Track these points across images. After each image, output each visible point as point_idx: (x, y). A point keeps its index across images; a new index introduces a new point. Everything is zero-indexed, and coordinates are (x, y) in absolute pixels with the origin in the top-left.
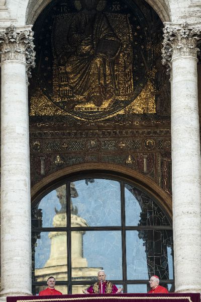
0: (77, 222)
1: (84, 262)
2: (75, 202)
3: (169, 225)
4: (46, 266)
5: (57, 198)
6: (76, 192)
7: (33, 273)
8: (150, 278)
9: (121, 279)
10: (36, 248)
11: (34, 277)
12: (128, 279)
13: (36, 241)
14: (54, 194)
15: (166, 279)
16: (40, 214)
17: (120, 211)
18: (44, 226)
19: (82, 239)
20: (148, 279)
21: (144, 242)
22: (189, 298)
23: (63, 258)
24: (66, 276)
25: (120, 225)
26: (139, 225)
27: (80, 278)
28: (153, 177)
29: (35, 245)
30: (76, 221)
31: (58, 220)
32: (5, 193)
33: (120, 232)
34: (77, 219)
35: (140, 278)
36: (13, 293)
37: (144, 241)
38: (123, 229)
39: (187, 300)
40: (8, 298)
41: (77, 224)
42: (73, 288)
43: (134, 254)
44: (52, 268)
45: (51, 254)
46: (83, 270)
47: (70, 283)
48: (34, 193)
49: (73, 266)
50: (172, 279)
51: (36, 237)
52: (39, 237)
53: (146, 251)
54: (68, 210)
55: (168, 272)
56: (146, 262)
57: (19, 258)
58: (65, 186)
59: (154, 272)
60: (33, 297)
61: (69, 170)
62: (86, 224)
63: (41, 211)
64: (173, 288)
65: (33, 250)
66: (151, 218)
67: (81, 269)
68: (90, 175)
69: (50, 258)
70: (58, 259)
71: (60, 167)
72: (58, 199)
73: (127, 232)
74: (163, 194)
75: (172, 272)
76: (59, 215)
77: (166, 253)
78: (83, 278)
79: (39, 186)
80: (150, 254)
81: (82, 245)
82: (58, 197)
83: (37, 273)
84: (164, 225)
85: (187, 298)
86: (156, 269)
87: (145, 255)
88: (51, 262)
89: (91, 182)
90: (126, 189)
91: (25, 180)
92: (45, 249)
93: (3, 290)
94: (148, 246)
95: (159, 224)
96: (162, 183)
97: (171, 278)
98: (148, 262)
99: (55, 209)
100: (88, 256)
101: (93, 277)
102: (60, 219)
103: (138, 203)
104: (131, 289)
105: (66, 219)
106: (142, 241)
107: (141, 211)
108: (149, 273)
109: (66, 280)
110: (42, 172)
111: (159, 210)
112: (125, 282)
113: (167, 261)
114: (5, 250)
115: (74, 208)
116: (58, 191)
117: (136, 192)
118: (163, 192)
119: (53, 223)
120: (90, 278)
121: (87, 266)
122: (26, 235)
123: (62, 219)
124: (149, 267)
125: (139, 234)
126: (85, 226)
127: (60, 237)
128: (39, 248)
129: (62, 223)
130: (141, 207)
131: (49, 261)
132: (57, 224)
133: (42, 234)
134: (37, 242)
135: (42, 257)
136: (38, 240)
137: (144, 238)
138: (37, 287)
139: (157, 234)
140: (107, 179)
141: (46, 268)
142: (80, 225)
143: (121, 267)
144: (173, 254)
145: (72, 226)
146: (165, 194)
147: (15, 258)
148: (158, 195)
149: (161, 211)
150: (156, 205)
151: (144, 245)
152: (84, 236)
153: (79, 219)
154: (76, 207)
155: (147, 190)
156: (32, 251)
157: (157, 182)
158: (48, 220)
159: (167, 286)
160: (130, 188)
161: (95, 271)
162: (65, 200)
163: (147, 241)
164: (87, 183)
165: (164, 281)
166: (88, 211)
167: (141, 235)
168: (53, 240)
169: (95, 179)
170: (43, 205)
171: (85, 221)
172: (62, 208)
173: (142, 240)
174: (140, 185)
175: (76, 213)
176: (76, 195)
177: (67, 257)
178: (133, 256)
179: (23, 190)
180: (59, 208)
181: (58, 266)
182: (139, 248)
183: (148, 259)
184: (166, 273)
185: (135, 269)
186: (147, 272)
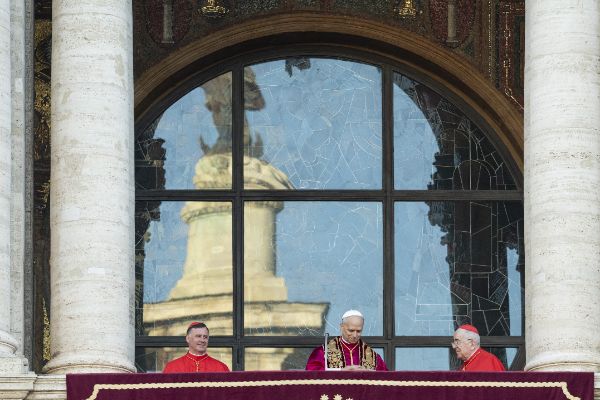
0: (260, 177)
1: (277, 287)
2: (256, 123)
3: (514, 187)
4: (173, 294)
5: (205, 109)
6: (260, 95)
7: (139, 313)
9: (380, 333)
10: (147, 246)
11: (140, 325)
12: (398, 333)
13: (147, 225)
14: (197, 98)
15: (503, 334)
16: (160, 154)
17: (379, 148)
18: (168, 186)
19: (275, 225)
21: (444, 234)
22: (563, 385)
23: (220, 276)
24: (228, 323)
25: (378, 185)
26: (430, 186)
27: (267, 330)
28: (473, 55)
29: (145, 236)
30: (257, 174)
31: (210, 172)
32: (62, 90)
33: (378, 206)
34: (259, 170)
35: (430, 333)
36: (83, 365)
37: (443, 230)
38: (388, 196)
39: (559, 390)
40: (70, 379)
41: (261, 182)
42: (247, 358)
43: (416, 266)
44: (191, 302)
45: (189, 263)
46: (275, 308)
47: (240, 341)
48: (144, 93)
49: (248, 297)
50: (519, 334)
51: (147, 215)
52: (156, 217)
53: (449, 259)
54: (237, 144)
55: (507, 315)
56: (448, 289)
57: (101, 271)
58: (229, 75)
59: (469, 315)
60: (138, 376)
61: (240, 34)
62: (285, 184)
63: (164, 146)
64: (521, 359)
65: (139, 251)
66: (465, 168)
67: (268, 305)
68: (298, 48)
69: (186, 276)
70: (206, 276)
71: (216, 23)
72: (210, 114)
73: (398, 206)
74: (500, 103)
75: (520, 316)
76: (212, 158)
77: (505, 263)
78: (275, 329)
79: (157, 75)
80: (459, 267)
81: (274, 240)
82: (209, 107)
83: (151, 315)
84: (501, 188)
85: (557, 384)
86: (475, 306)
87: (446, 268)
88: (190, 285)
89: (302, 67)
90: (396, 87)
91: (119, 57)
92: (173, 248)
93: (55, 355)
94: (454, 244)
95: (484, 186)
96: (499, 71)
97: (515, 331)
98: (453, 286)
99: (201, 139)
100: (291, 269)
101: (303, 328)
102: (215, 170)
103: (428, 129)
104: (406, 360)
105: (230, 169)
106: (438, 232)
107: (438, 150)
108: (454, 318)
109: (230, 333)
110: (167, 34)
111: (487, 146)
112: (390, 340)
113: (506, 285)
114: (61, 249)
115: (254, 140)
116: (208, 92)
117: (426, 97)
118: (500, 98)
119: (195, 180)
120: (295, 329)
121: (285, 298)
122: (121, 208)
123: (220, 168)
124: (455, 300)
125: (430, 214)
126: (283, 188)
127: (214, 217)
128: (156, 246)
129: (219, 179)
130: (438, 137)
131: (180, 284)
132: (205, 183)
133: (165, 207)
134: (150, 230)
135: (163, 271)
136: (152, 223)
137: (444, 223)
138: (149, 351)
139: (479, 212)
140: (345, 59)
141: (174, 300)
142: (268, 185)
143: (381, 301)
144: (521, 268)
145: (246, 187)
146: (506, 104)
147: (91, 270)
148: (485, 106)
149: (492, 149)
150: (479, 134)
151: (443, 243)
152: (280, 215)
153: (265, 170)
154: (258, 137)
155: (454, 90)
156: (137, 253)
157: (481, 69)
158: (182, 169)
159: (504, 353)
160: (409, 84)
161: (306, 311)
162: (227, 115)
163: (451, 230)
164: (289, 70)
165: (496, 340)
166: (292, 148)
167: (437, 216)
168: (193, 225)
169: (312, 60)
170: (166, 128)
171: (284, 177)
172: (220, 139)
173: (437, 228)
174: (437, 78)
175: (258, 153)
176: (259, 104)
177: (231, 272)
178: (414, 272)
179: (113, 84)
180: (213, 137)
181: (207, 296)
182: (429, 250)
183: (454, 281)
184: (502, 320)
185: (419, 307)
186: (451, 315)
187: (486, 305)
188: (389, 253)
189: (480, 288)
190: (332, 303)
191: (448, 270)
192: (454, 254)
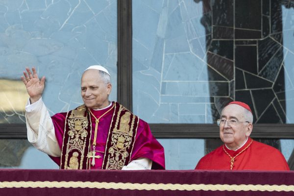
8: (217, 116)
20: (208, 119)
43: (161, 31)
53: (205, 21)
55: (282, 96)
56: (204, 61)
59: (231, 96)
80: (218, 32)
86: (240, 84)
87: (200, 33)
98: (210, 57)
108: (212, 100)
113: (280, 55)
124: (213, 76)
159: (277, 147)
165: (269, 129)
178: (158, 38)
182: (178, 9)
183: (211, 50)
184: (276, 102)
185: (164, 84)
186: (207, 95)
187: (253, 82)
188: (125, 13)
189: (247, 59)
190: (49, 79)
191: (203, 35)
192: (211, 14)
